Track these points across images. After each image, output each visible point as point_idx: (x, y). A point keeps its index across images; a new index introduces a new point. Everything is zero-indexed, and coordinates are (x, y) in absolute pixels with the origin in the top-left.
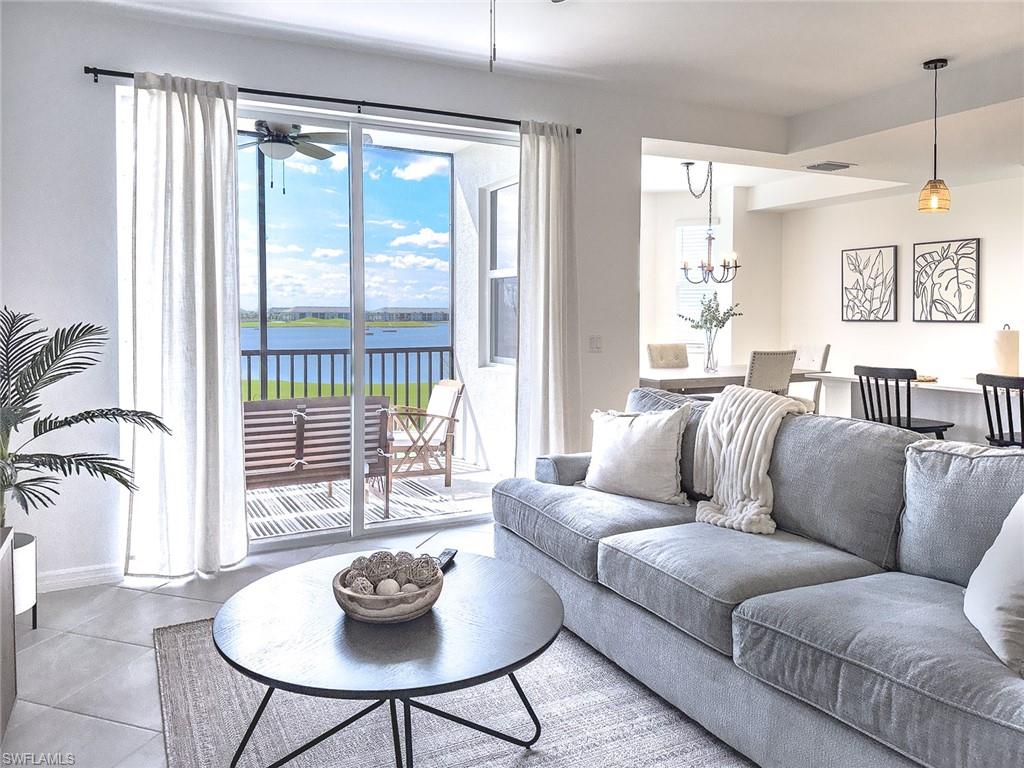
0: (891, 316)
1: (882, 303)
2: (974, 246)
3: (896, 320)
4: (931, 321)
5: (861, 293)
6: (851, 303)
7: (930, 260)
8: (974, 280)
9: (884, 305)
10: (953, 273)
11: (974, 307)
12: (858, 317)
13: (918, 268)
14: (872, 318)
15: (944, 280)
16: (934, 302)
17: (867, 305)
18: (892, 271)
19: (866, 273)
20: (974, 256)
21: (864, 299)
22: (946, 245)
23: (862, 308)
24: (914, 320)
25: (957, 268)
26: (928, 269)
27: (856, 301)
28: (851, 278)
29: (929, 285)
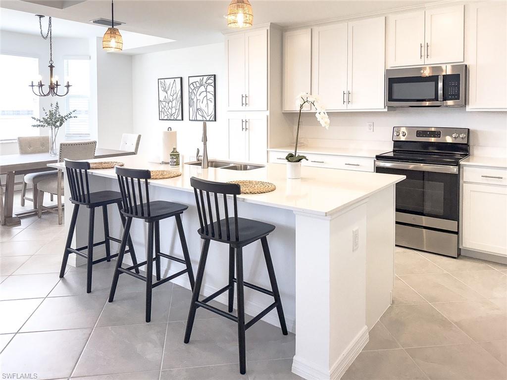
0: (180, 118)
1: (176, 110)
2: (213, 79)
3: (182, 120)
4: (197, 120)
5: (167, 104)
6: (163, 110)
7: (195, 86)
8: (213, 98)
9: (177, 111)
10: (204, 94)
11: (213, 113)
12: (166, 118)
13: (191, 91)
14: (172, 119)
15: (201, 98)
16: (197, 109)
17: (170, 111)
18: (180, 92)
19: (169, 92)
20: (213, 84)
21: (168, 108)
22: (202, 78)
23: (168, 113)
24: (190, 120)
25: (206, 91)
26: (195, 91)
27: (165, 108)
28: (163, 95)
29: (195, 100)
